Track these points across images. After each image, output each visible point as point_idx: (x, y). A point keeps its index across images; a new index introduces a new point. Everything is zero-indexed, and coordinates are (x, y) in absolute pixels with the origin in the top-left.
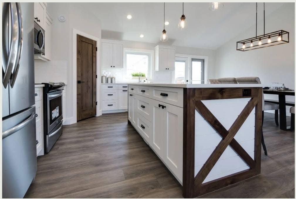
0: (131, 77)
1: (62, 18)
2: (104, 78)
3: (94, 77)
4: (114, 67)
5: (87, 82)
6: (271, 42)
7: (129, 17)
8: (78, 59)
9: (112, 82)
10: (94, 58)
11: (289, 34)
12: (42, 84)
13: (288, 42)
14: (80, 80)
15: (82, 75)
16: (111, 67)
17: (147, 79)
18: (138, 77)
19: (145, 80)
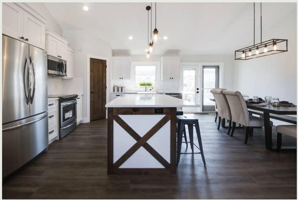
0: (139, 86)
1: (80, 48)
2: (116, 88)
3: (104, 88)
4: (122, 78)
5: (99, 92)
6: (267, 51)
7: (131, 38)
8: (91, 76)
9: (122, 91)
10: (104, 73)
11: (288, 41)
12: (58, 97)
13: (287, 51)
14: (92, 91)
15: (94, 87)
16: (120, 78)
17: (153, 88)
18: (144, 86)
19: (151, 89)
